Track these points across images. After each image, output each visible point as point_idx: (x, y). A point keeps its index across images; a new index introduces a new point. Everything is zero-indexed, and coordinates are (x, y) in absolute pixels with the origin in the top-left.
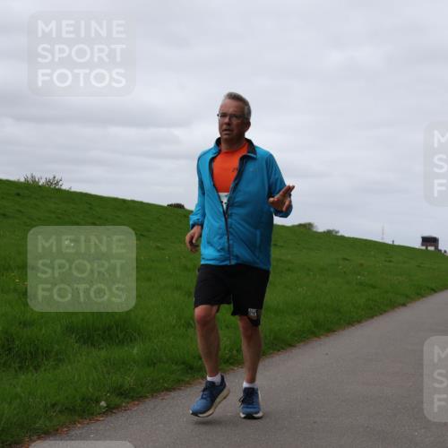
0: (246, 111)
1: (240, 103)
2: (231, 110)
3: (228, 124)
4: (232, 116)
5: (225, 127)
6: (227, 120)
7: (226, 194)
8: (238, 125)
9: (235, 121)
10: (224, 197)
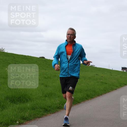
0: (75, 33)
1: (73, 31)
2: (71, 33)
3: (70, 37)
4: (71, 35)
5: (69, 38)
6: (70, 36)
7: (70, 56)
8: (73, 37)
9: (72, 36)
10: (69, 57)
